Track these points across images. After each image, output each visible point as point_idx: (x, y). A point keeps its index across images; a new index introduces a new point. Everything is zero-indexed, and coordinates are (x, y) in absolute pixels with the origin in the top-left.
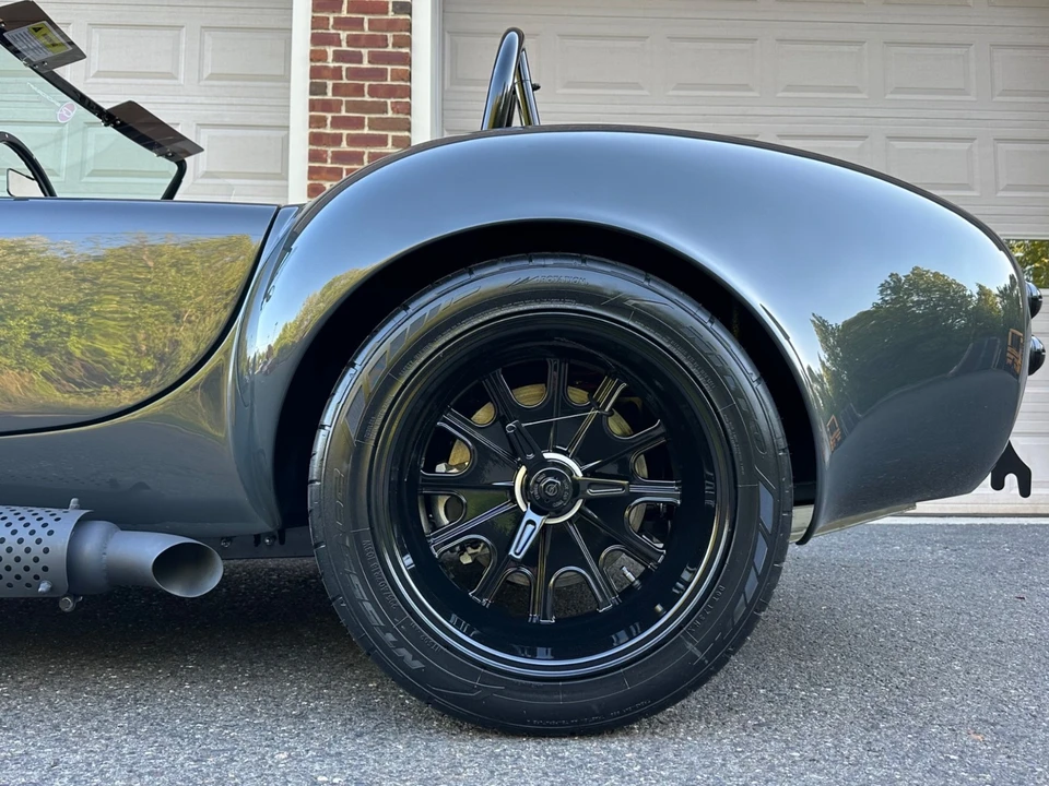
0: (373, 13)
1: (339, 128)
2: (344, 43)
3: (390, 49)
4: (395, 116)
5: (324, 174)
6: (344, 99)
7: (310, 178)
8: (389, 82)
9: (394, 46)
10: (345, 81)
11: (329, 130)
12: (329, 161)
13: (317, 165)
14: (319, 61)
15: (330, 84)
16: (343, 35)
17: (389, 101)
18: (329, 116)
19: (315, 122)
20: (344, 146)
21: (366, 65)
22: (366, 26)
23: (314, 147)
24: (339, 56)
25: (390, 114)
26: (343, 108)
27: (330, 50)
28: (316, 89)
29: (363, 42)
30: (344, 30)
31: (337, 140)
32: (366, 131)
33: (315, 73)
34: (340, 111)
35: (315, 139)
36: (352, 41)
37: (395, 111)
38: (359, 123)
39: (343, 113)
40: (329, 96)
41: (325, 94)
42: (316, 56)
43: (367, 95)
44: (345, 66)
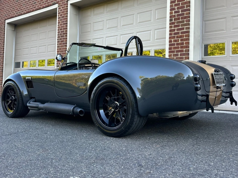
0: (182, 1)
1: (175, 28)
2: (176, 9)
3: (185, 8)
4: (186, 23)
5: (172, 38)
6: (176, 21)
7: (169, 39)
8: (185, 16)
9: (186, 8)
10: (176, 17)
11: (173, 28)
12: (173, 35)
13: (171, 36)
14: (171, 14)
15: (173, 18)
16: (176, 7)
17: (185, 20)
18: (173, 25)
19: (171, 27)
20: (176, 31)
21: (180, 13)
22: (180, 4)
23: (170, 32)
24: (175, 12)
25: (185, 23)
26: (176, 23)
27: (173, 11)
28: (171, 20)
29: (180, 8)
30: (176, 6)
31: (174, 30)
32: (180, 27)
33: (171, 17)
34: (175, 24)
35: (170, 31)
36: (178, 8)
37: (186, 22)
38: (179, 26)
39: (176, 24)
40: (173, 21)
41: (172, 21)
42: (171, 13)
43: (180, 19)
44: (176, 14)
